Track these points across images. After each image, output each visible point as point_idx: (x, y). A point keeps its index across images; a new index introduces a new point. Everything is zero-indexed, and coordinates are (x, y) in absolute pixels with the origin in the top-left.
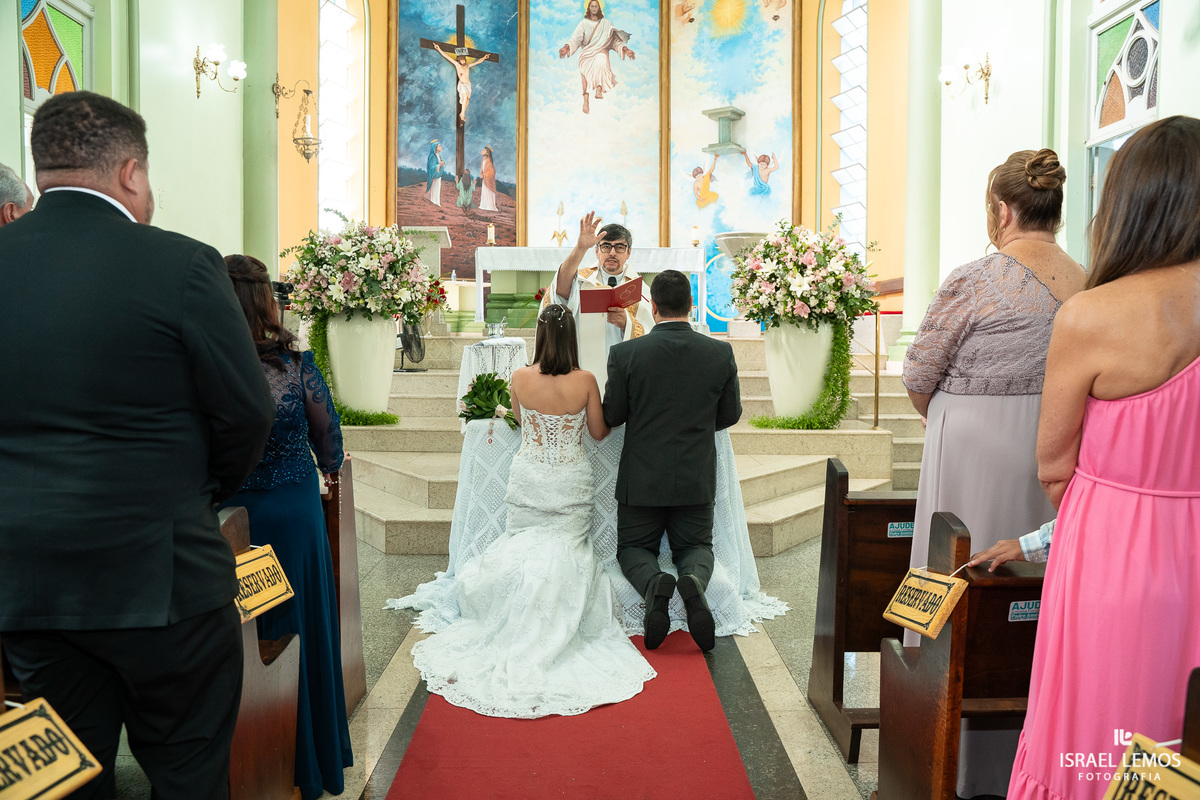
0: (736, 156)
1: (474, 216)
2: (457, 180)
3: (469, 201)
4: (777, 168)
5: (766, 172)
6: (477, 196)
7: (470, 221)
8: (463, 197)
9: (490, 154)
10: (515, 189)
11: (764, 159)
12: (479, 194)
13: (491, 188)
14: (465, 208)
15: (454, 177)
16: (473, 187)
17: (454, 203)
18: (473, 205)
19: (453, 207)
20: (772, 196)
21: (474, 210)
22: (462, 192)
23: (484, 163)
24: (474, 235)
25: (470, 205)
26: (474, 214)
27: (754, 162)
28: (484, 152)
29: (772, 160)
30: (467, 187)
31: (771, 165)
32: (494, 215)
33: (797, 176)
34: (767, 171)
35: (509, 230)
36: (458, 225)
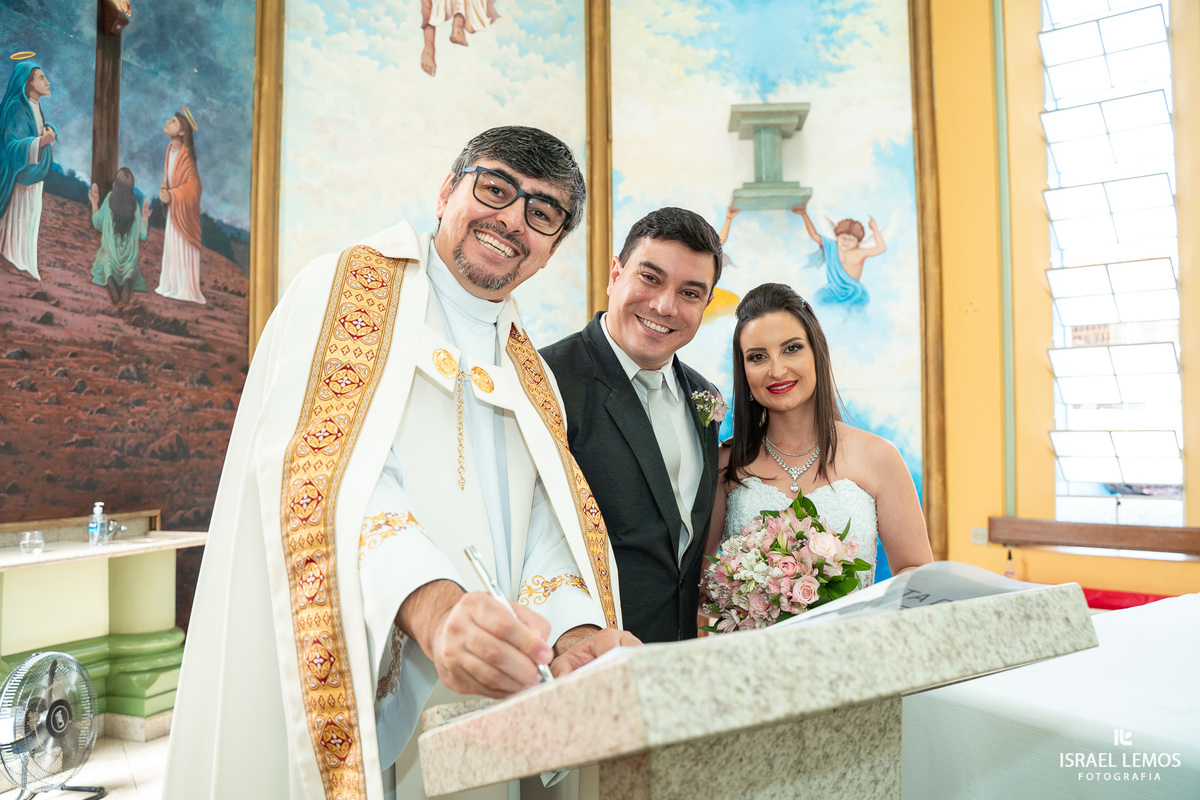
0: (781, 216)
1: (142, 317)
2: (93, 196)
3: (128, 269)
4: (881, 249)
5: (852, 258)
6: (152, 253)
7: (130, 331)
8: (111, 256)
9: (188, 137)
10: (247, 244)
11: (850, 229)
12: (158, 252)
13: (188, 233)
14: (118, 288)
15: (83, 189)
16: (141, 225)
17: (83, 271)
18: (141, 283)
19: (76, 282)
20: (871, 308)
21: (143, 299)
22: (108, 237)
23: (173, 158)
24: (142, 377)
25: (130, 282)
26: (141, 310)
27: (828, 234)
28: (174, 127)
29: (868, 232)
30: (123, 225)
31: (868, 243)
32: (199, 314)
33: (932, 269)
34: (859, 254)
35: (231, 359)
36: (93, 344)
